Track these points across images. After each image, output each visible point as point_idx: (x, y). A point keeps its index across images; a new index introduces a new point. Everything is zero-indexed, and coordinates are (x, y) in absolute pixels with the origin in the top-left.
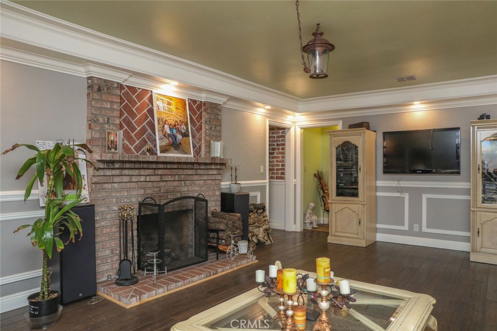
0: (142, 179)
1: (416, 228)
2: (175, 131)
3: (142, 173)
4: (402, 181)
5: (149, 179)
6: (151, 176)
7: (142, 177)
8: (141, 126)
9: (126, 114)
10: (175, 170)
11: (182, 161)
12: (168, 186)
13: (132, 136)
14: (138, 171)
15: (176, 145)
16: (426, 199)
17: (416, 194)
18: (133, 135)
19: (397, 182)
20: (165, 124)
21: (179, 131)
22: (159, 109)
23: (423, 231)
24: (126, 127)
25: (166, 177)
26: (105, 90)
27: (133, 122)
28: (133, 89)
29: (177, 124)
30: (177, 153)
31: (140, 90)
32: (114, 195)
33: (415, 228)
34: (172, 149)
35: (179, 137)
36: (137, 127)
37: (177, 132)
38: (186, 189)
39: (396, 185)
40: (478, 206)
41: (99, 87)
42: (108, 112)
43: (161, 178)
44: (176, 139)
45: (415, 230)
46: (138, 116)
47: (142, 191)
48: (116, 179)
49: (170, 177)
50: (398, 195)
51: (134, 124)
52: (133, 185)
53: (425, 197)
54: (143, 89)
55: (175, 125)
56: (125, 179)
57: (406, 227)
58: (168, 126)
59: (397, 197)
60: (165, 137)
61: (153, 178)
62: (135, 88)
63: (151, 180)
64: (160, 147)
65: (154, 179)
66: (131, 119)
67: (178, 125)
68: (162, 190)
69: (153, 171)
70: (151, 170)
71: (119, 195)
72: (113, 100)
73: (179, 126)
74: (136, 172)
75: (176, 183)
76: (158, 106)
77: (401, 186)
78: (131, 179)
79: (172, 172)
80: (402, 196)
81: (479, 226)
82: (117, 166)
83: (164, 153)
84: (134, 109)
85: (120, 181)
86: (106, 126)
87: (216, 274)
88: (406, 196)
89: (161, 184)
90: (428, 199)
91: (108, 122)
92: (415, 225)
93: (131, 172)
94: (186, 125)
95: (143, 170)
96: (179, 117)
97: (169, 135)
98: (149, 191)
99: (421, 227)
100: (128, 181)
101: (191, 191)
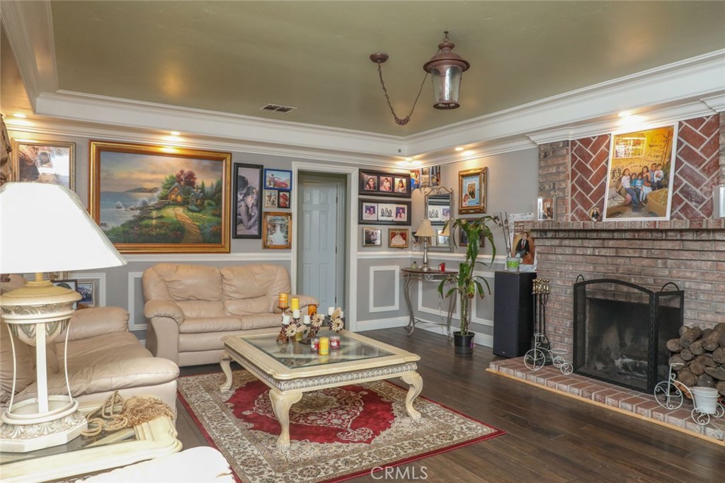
0: (589, 252)
2: (639, 183)
3: (586, 245)
5: (599, 252)
6: (601, 249)
7: (588, 249)
8: (599, 185)
9: (579, 174)
10: (637, 242)
11: (624, 228)
12: (632, 265)
13: (587, 199)
14: (580, 241)
15: (636, 204)
18: (588, 197)
20: (624, 174)
21: (647, 182)
22: (617, 156)
24: (579, 189)
25: (625, 251)
26: (551, 154)
27: (588, 181)
28: (586, 142)
29: (645, 170)
30: (636, 216)
31: (596, 138)
32: (558, 268)
34: (629, 211)
35: (646, 190)
36: (593, 186)
37: (643, 184)
38: (667, 272)
41: (545, 153)
42: (554, 177)
43: (617, 252)
44: (638, 196)
46: (594, 173)
47: (591, 268)
48: (559, 250)
49: (631, 251)
51: (590, 183)
52: (579, 258)
54: (599, 136)
55: (641, 174)
56: (568, 251)
58: (629, 177)
60: (620, 194)
61: (603, 252)
62: (589, 138)
63: (601, 254)
64: (608, 210)
65: (606, 253)
66: (585, 179)
67: (648, 171)
68: (621, 269)
69: (601, 241)
70: (597, 241)
71: (563, 268)
72: (559, 163)
73: (648, 174)
74: (578, 243)
75: (646, 262)
76: (617, 152)
78: (575, 251)
79: (633, 244)
82: (550, 235)
83: (614, 217)
84: (588, 166)
85: (563, 252)
86: (552, 193)
87: (600, 401)
89: (620, 261)
91: (554, 188)
93: (572, 243)
94: (666, 168)
95: (587, 241)
96: (653, 159)
97: (627, 191)
98: (601, 269)
100: (570, 253)
101: (679, 277)
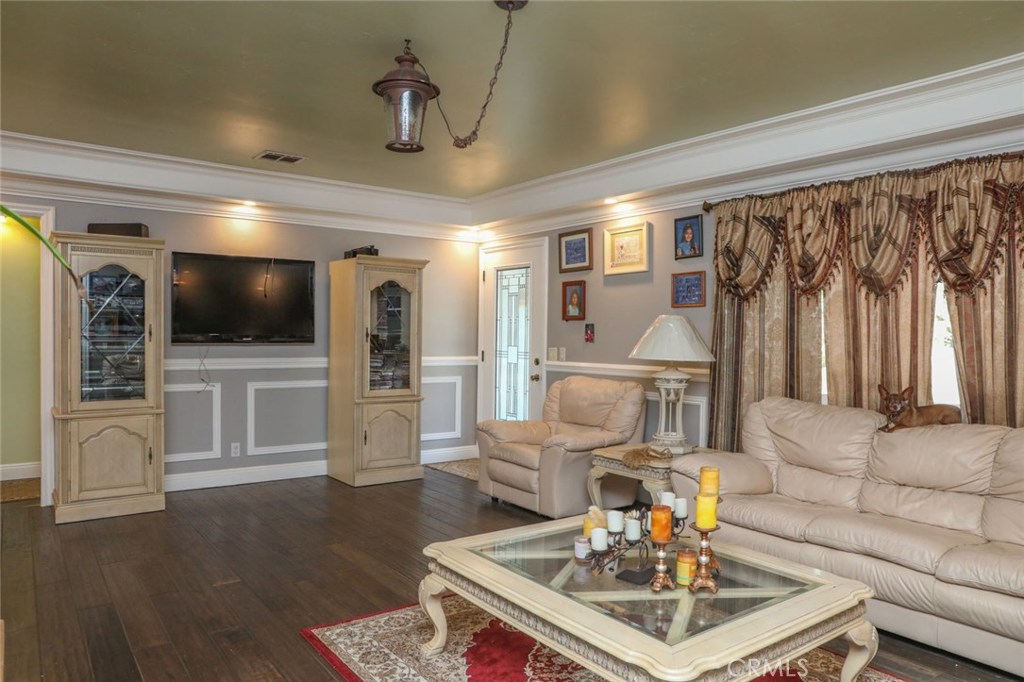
1: (235, 450)
4: (211, 357)
16: (253, 391)
17: (235, 382)
19: (198, 361)
23: (249, 454)
33: (233, 450)
39: (196, 368)
40: (366, 395)
45: (233, 455)
50: (200, 387)
53: (252, 387)
57: (216, 452)
59: (199, 392)
77: (208, 368)
80: (207, 389)
81: (366, 427)
88: (217, 389)
90: (257, 390)
92: (233, 445)
99: (244, 448)
